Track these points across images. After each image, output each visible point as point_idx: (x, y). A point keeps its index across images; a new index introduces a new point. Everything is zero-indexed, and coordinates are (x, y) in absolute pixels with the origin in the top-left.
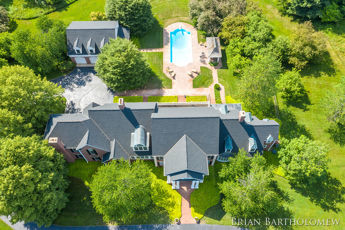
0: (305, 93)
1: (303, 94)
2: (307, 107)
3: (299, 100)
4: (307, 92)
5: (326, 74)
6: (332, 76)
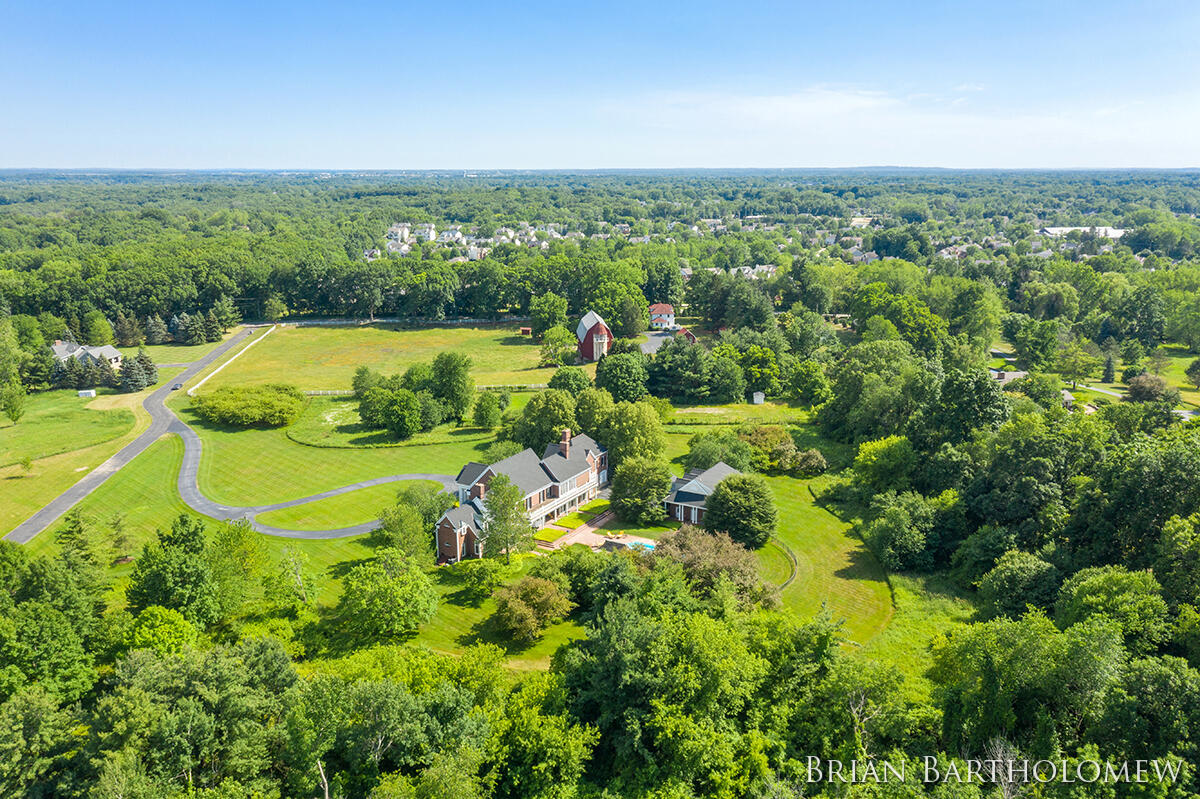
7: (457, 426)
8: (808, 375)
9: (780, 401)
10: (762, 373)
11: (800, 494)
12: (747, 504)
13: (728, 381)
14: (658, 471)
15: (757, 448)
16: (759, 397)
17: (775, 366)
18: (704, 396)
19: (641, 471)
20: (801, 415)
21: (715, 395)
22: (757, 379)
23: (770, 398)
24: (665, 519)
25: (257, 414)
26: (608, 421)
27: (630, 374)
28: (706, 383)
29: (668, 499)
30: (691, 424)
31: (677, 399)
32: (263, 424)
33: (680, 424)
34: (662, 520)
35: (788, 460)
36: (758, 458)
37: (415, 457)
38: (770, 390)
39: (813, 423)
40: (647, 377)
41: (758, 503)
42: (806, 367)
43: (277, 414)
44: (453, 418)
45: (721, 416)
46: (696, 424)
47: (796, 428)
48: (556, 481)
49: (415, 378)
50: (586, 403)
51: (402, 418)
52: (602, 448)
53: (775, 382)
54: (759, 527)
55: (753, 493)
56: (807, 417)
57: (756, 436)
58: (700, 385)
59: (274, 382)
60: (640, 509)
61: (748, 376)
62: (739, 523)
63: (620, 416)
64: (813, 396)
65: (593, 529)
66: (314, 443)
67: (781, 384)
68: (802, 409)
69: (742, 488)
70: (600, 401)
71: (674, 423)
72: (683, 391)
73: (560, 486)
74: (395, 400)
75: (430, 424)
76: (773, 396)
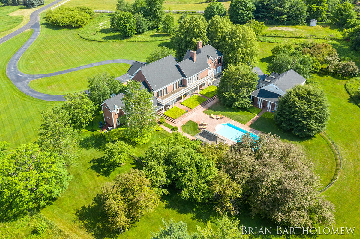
0: (101, 173)
1: (102, 171)
2: (92, 163)
3: (102, 164)
4: (100, 174)
5: (88, 207)
6: (80, 209)
7: (157, 32)
8: (345, 11)
9: (325, 25)
10: (318, 9)
11: (339, 91)
12: (309, 110)
13: (298, 13)
14: (249, 77)
15: (314, 58)
16: (314, 22)
17: (326, 5)
18: (284, 21)
19: (237, 76)
20: (337, 34)
21: (289, 20)
22: (314, 12)
23: (319, 23)
24: (250, 107)
25: (67, 21)
26: (225, 37)
27: (245, 6)
28: (286, 14)
29: (254, 93)
30: (274, 37)
31: (269, 21)
32: (69, 27)
33: (269, 36)
34: (248, 107)
35: (333, 67)
36: (314, 64)
37: (128, 49)
38: (320, 19)
39: (346, 40)
40: (255, 9)
41: (317, 110)
42: (345, 6)
43: (76, 22)
44: (155, 28)
45: (291, 32)
46: (277, 37)
47: (335, 42)
48: (185, 77)
49: (138, 6)
50: (214, 25)
51: (125, 27)
52: (219, 53)
53: (324, 14)
54: (314, 126)
55: (314, 102)
56: (342, 36)
57: (313, 49)
58: (281, 14)
59: (81, 6)
60: (234, 100)
61: (310, 10)
62: (300, 122)
63: (233, 35)
64: (346, 23)
65: (204, 109)
66: (87, 38)
67: (327, 15)
68: (338, 31)
69: (307, 97)
70: (222, 24)
71: (266, 36)
72: (272, 18)
73: (187, 80)
74: (122, 18)
75: (141, 31)
76: (322, 22)
